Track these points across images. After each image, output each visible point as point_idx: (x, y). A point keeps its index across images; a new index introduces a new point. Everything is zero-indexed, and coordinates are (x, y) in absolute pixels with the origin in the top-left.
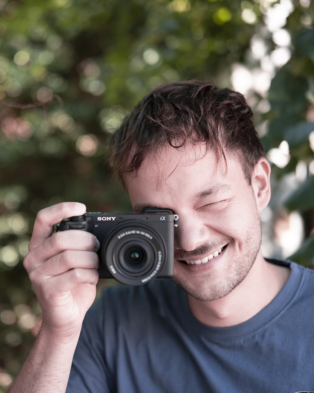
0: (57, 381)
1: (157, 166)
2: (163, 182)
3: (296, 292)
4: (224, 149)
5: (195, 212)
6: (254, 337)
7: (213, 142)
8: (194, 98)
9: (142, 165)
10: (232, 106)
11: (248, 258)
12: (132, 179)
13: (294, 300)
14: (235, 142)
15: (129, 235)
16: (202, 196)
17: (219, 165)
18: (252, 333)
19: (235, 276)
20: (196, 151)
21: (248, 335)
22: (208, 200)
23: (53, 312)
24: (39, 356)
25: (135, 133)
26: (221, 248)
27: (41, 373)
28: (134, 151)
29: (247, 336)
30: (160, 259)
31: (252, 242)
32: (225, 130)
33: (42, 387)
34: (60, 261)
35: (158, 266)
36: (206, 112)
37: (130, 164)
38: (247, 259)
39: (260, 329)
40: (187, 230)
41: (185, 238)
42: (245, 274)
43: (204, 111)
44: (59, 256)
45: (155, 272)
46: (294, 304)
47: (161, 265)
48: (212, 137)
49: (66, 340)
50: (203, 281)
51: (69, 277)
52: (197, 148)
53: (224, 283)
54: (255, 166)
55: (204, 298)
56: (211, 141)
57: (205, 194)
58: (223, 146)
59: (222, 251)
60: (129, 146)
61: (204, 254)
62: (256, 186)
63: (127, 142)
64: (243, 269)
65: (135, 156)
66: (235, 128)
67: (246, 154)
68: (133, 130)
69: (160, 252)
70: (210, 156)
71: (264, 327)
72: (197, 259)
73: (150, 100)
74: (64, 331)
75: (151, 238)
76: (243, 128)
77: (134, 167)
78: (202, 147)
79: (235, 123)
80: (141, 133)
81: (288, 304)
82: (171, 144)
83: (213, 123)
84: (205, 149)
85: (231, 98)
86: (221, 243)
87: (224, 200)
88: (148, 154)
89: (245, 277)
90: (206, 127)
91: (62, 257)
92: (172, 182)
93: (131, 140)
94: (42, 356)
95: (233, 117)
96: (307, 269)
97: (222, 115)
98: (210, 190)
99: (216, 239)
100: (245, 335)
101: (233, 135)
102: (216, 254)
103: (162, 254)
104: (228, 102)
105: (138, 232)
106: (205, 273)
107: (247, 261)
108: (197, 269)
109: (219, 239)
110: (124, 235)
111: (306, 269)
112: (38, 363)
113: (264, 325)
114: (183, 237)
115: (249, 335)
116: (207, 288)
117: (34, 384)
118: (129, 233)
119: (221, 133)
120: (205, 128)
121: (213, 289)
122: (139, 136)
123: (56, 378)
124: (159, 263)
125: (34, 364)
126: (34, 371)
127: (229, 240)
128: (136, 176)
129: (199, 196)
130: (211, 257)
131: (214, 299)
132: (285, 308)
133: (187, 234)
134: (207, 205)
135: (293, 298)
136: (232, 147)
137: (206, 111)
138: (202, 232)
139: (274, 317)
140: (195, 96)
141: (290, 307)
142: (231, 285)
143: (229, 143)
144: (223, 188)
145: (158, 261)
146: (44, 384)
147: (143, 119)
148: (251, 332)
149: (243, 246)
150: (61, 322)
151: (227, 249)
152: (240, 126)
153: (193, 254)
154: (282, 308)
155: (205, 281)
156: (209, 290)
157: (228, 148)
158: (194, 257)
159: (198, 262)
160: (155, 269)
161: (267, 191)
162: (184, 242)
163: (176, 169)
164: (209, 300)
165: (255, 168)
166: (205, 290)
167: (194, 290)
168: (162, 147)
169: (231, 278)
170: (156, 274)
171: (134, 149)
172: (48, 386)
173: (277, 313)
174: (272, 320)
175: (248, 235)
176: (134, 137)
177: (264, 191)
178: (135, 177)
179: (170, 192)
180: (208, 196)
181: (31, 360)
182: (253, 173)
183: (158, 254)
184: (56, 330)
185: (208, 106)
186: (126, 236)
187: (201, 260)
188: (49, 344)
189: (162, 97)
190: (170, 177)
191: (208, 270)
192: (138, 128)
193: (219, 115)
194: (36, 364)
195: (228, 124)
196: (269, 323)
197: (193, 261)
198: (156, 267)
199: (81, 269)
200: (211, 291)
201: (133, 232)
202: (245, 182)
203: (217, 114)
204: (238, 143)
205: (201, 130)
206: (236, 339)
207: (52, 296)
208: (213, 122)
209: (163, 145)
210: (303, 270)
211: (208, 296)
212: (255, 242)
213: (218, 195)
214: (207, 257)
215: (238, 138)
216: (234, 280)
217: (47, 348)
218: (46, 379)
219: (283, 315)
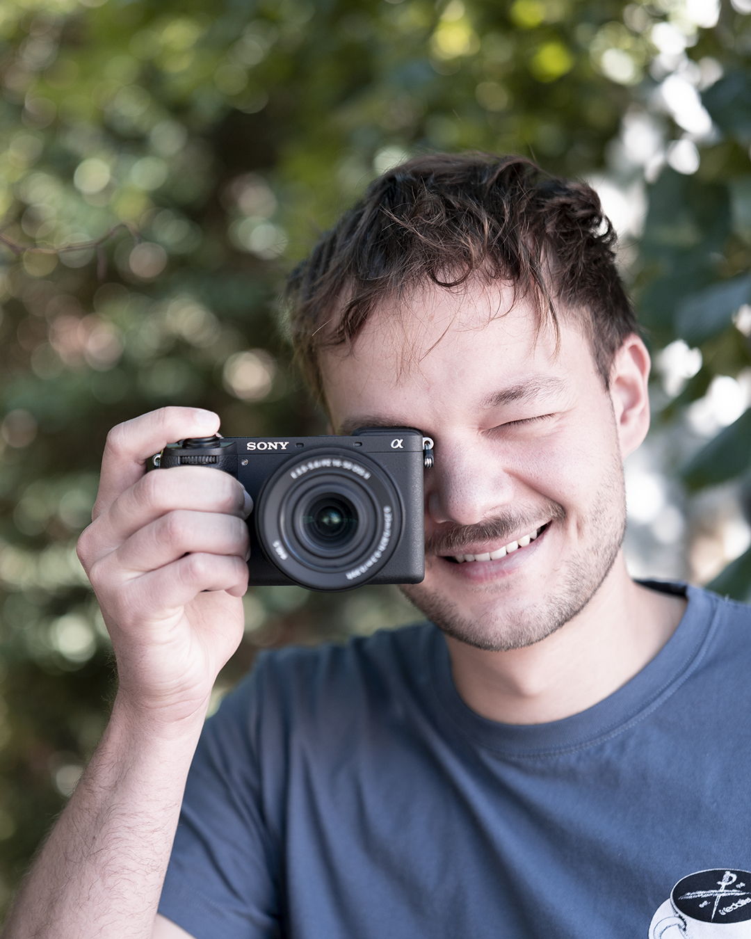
0: (148, 828)
1: (403, 327)
2: (413, 364)
3: (699, 650)
4: (555, 302)
5: (482, 439)
6: (601, 749)
7: (529, 283)
8: (488, 185)
9: (366, 327)
10: (573, 210)
11: (595, 558)
12: (341, 360)
13: (696, 666)
14: (578, 289)
15: (316, 470)
16: (501, 399)
17: (540, 334)
18: (598, 739)
19: (566, 595)
20: (491, 299)
21: (588, 743)
22: (514, 410)
23: (142, 657)
24: (107, 769)
25: (353, 254)
26: (538, 530)
27: (112, 808)
28: (346, 297)
29: (586, 746)
30: (388, 525)
31: (607, 519)
32: (555, 261)
33: (115, 841)
34: (159, 533)
35: (385, 540)
36: (516, 216)
37: (339, 328)
38: (593, 560)
39: (616, 730)
40: (463, 475)
41: (459, 492)
42: (589, 593)
43: (512, 213)
44: (156, 525)
45: (378, 554)
46: (695, 675)
47: (390, 538)
48: (527, 273)
49: (171, 729)
50: (494, 601)
51: (178, 573)
52: (493, 290)
53: (540, 608)
54: (617, 351)
55: (495, 640)
56: (525, 280)
57: (507, 396)
58: (552, 293)
59: (539, 534)
60: (336, 286)
61: (500, 539)
62: (619, 398)
63: (331, 277)
64: (585, 581)
65: (351, 306)
66: (578, 257)
67: (600, 321)
68: (347, 251)
69: (387, 509)
70: (523, 311)
71: (624, 725)
72: (483, 551)
73: (388, 186)
74: (167, 706)
75: (367, 476)
76: (595, 262)
77: (346, 334)
78: (504, 291)
79: (578, 248)
80: (366, 256)
81: (681, 675)
82: (434, 279)
83: (530, 244)
84: (511, 297)
85: (569, 193)
86: (539, 516)
87: (549, 415)
88: (381, 300)
89: (587, 601)
90: (514, 248)
91: (164, 525)
92: (434, 366)
93: (343, 271)
94: (115, 769)
95: (573, 232)
96: (727, 598)
97: (550, 229)
98: (519, 387)
99: (528, 506)
100: (581, 744)
101: (572, 273)
102: (525, 541)
103: (392, 512)
104: (563, 200)
105: (337, 463)
106: (500, 581)
107: (595, 563)
108: (481, 572)
109: (534, 507)
110: (304, 469)
111: (724, 600)
112: (105, 785)
113: (626, 722)
114: (453, 490)
115: (591, 744)
116: (502, 618)
117: (96, 836)
118: (317, 465)
119: (546, 265)
120: (512, 252)
121: (515, 619)
122: (360, 263)
123: (147, 820)
124: (387, 533)
125: (97, 789)
126: (97, 806)
127: (557, 511)
128: (352, 353)
129: (494, 400)
130: (513, 546)
131: (515, 646)
132: (674, 685)
133: (463, 484)
134: (510, 423)
135: (692, 661)
136: (570, 299)
137: (516, 214)
138: (497, 485)
139: (648, 704)
140: (491, 181)
141: (685, 682)
142: (556, 615)
143: (565, 290)
144: (548, 384)
145: (383, 530)
146: (117, 834)
147: (371, 225)
148: (595, 738)
149: (587, 528)
150: (162, 682)
151: (550, 533)
152: (589, 255)
153: (474, 538)
154: (668, 684)
155: (498, 601)
156: (506, 622)
157: (561, 302)
158: (478, 544)
159: (484, 557)
160: (376, 549)
161: (643, 412)
162: (455, 502)
163: (444, 338)
164: (503, 647)
165: (617, 357)
166: (497, 622)
167: (473, 622)
168: (414, 287)
169: (557, 596)
170: (379, 559)
171: (347, 291)
172: (128, 840)
173: (655, 695)
174: (645, 711)
175: (599, 502)
176: (351, 265)
177: (637, 411)
178: (348, 355)
179: (429, 389)
180: (514, 403)
181: (91, 781)
182: (613, 368)
183: (383, 513)
184: (150, 703)
185: (520, 203)
186: (309, 471)
187: (490, 552)
188: (133, 741)
189: (414, 179)
190: (430, 354)
191: (507, 574)
192: (358, 245)
193: (543, 227)
194: (102, 789)
195: (563, 249)
196: (636, 717)
197: (472, 556)
198: (379, 543)
199: (208, 556)
200: (510, 624)
201: (326, 463)
202: (596, 382)
203: (538, 224)
204: (584, 289)
205: (503, 255)
206: (560, 753)
207: (139, 620)
208: (529, 242)
209: (417, 280)
210: (717, 601)
211: (504, 636)
212: (613, 520)
213: (536, 400)
214: (504, 548)
215: (583, 280)
216: (563, 602)
217: (127, 751)
218: (123, 823)
219: (669, 699)
